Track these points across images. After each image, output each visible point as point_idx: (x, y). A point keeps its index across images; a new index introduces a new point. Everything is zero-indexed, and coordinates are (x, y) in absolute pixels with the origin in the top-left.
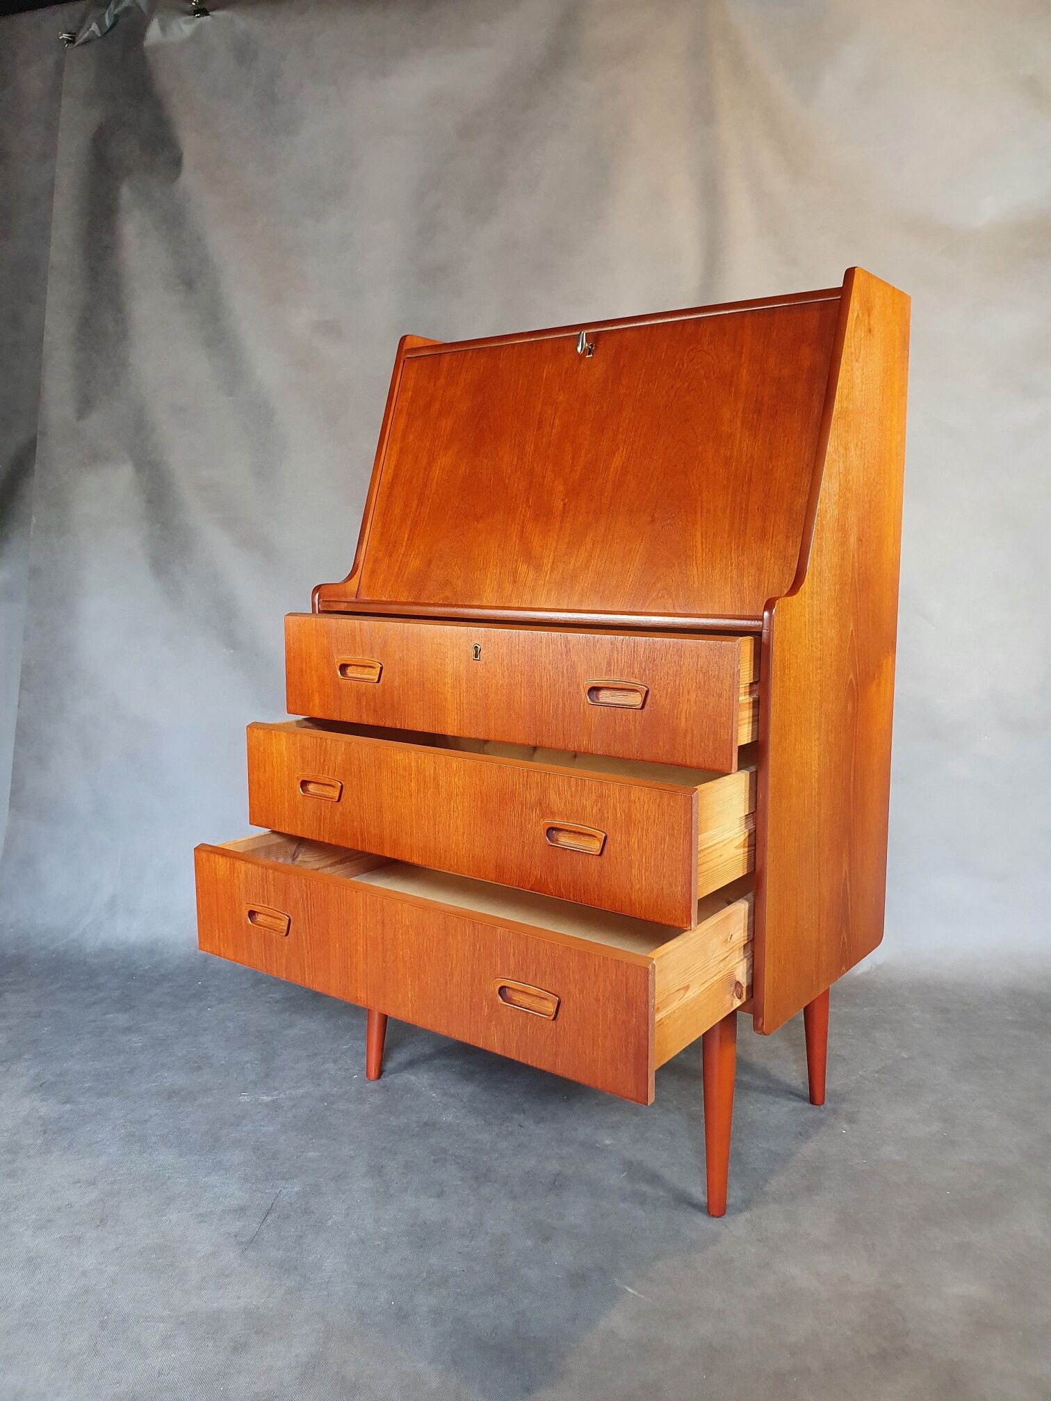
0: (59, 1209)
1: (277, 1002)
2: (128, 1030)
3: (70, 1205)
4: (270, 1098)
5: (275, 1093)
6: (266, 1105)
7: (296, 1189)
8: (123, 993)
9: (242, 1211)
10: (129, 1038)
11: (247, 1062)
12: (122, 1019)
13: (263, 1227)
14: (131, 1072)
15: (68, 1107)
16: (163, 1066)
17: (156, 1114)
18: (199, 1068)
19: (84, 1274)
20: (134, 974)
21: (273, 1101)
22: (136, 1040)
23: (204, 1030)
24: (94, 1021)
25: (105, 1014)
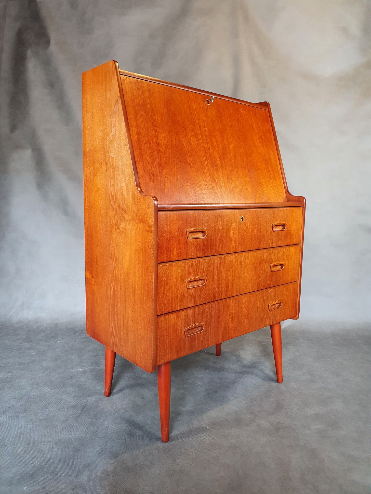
0: (9, 407)
1: (83, 338)
2: (29, 349)
3: (13, 406)
4: (82, 370)
5: (84, 368)
6: (81, 372)
7: (93, 400)
8: (27, 336)
9: (75, 407)
10: (30, 351)
11: (73, 359)
12: (27, 345)
13: (83, 412)
14: (32, 362)
15: (10, 374)
16: (43, 360)
17: (42, 376)
18: (56, 360)
19: (20, 428)
20: (31, 330)
21: (83, 370)
22: (33, 352)
23: (57, 348)
24: (17, 346)
25: (21, 343)
